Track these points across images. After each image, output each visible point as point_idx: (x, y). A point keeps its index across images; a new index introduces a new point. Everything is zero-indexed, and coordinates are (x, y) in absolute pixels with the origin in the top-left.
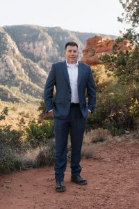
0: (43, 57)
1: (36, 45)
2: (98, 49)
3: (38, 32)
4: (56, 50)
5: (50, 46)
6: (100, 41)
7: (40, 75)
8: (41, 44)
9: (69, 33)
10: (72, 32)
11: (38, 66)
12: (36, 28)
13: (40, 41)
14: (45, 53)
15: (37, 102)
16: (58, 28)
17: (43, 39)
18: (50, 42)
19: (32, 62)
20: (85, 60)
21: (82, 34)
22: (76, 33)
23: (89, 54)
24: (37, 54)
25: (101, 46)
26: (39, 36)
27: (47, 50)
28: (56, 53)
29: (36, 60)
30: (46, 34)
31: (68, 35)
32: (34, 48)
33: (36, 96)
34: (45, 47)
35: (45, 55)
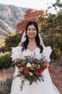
0: (6, 18)
1: (3, 13)
2: (31, 15)
3: (4, 6)
4: (12, 15)
5: (10, 13)
6: (32, 12)
7: (5, 26)
8: (5, 12)
10: (19, 7)
11: (4, 22)
13: (5, 11)
14: (7, 16)
15: (4, 38)
16: (13, 5)
17: (7, 10)
18: (10, 12)
19: (1, 20)
20: (25, 20)
21: (23, 8)
22: (21, 8)
23: (27, 17)
25: (32, 14)
26: (5, 9)
28: (12, 16)
29: (3, 19)
30: (8, 8)
31: (17, 9)
33: (3, 35)
34: (7, 14)
35: (7, 17)
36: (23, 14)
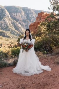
0: (20, 19)
1: (17, 14)
2: (42, 17)
3: (19, 9)
4: (25, 17)
5: (23, 15)
6: (43, 14)
7: (18, 27)
8: (19, 14)
9: (31, 10)
10: (33, 10)
11: (18, 23)
12: (18, 7)
13: (19, 13)
14: (21, 18)
15: (17, 38)
16: (27, 8)
18: (23, 13)
19: (15, 21)
20: (37, 21)
21: (36, 10)
22: (34, 10)
23: (39, 19)
24: (17, 18)
25: (44, 16)
26: (19, 11)
27: (22, 17)
28: (26, 18)
29: (17, 20)
30: (22, 10)
31: (30, 11)
32: (17, 15)
33: (17, 35)
34: (21, 15)
35: (21, 19)
36: (35, 15)
